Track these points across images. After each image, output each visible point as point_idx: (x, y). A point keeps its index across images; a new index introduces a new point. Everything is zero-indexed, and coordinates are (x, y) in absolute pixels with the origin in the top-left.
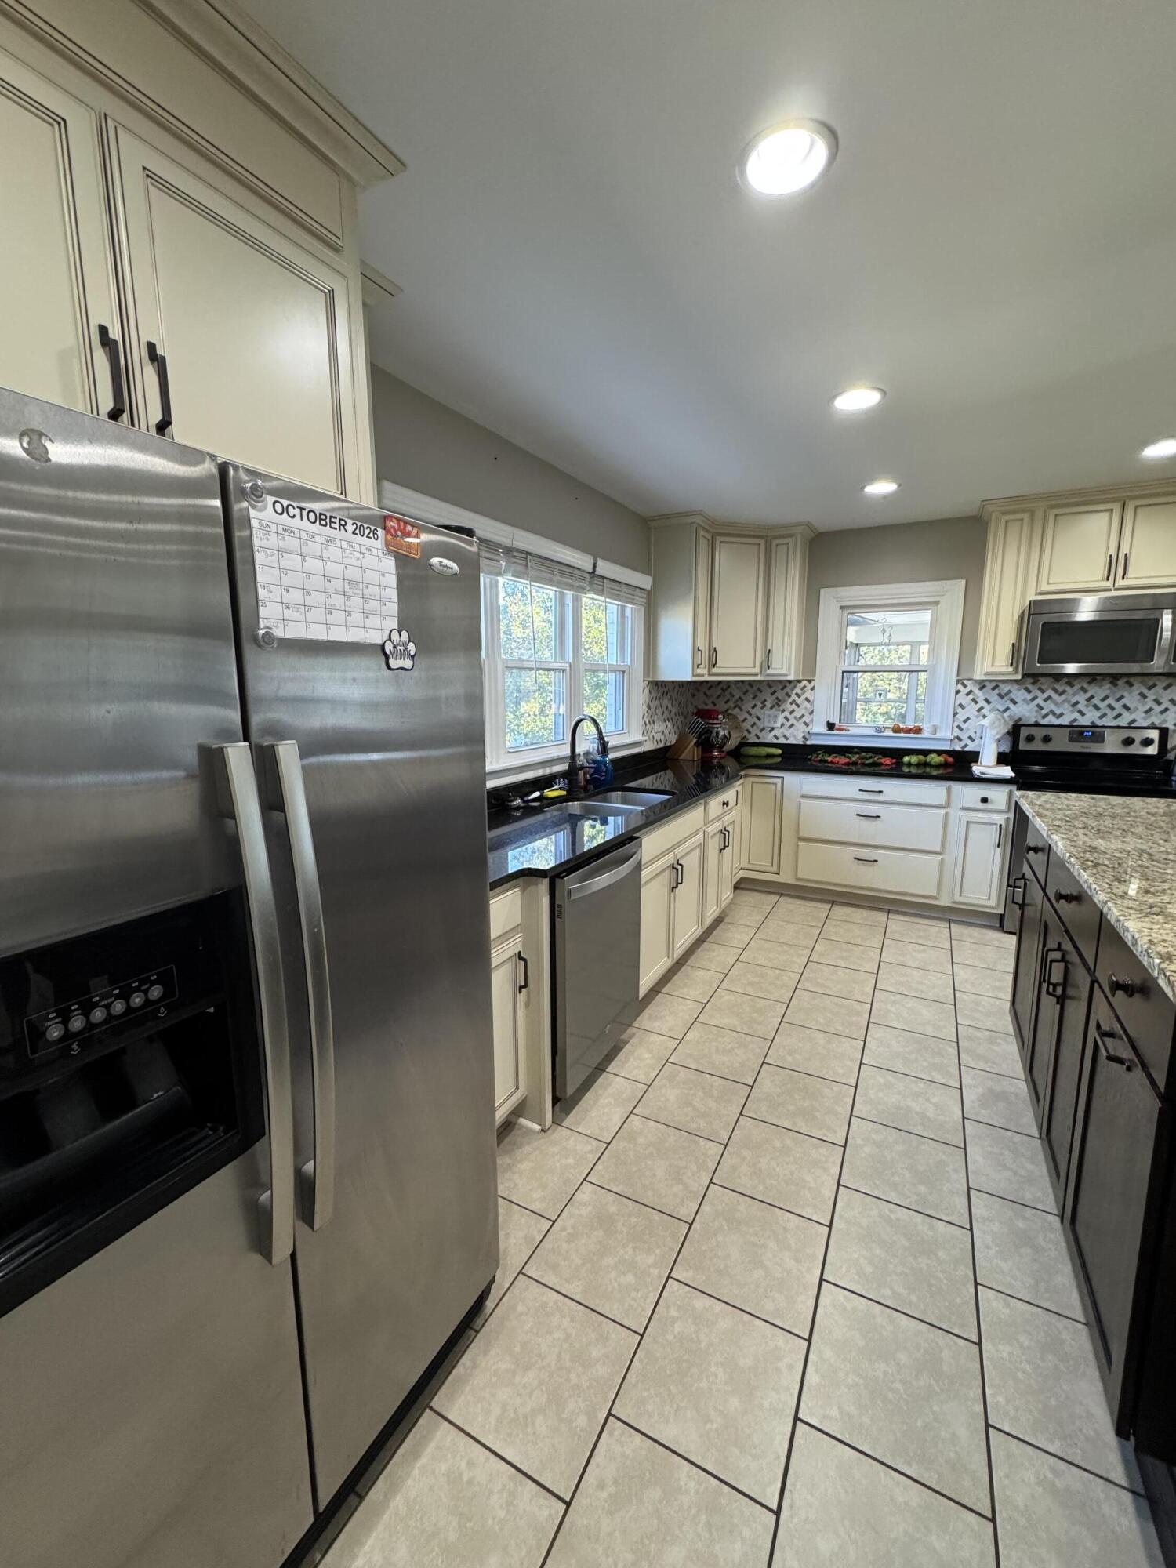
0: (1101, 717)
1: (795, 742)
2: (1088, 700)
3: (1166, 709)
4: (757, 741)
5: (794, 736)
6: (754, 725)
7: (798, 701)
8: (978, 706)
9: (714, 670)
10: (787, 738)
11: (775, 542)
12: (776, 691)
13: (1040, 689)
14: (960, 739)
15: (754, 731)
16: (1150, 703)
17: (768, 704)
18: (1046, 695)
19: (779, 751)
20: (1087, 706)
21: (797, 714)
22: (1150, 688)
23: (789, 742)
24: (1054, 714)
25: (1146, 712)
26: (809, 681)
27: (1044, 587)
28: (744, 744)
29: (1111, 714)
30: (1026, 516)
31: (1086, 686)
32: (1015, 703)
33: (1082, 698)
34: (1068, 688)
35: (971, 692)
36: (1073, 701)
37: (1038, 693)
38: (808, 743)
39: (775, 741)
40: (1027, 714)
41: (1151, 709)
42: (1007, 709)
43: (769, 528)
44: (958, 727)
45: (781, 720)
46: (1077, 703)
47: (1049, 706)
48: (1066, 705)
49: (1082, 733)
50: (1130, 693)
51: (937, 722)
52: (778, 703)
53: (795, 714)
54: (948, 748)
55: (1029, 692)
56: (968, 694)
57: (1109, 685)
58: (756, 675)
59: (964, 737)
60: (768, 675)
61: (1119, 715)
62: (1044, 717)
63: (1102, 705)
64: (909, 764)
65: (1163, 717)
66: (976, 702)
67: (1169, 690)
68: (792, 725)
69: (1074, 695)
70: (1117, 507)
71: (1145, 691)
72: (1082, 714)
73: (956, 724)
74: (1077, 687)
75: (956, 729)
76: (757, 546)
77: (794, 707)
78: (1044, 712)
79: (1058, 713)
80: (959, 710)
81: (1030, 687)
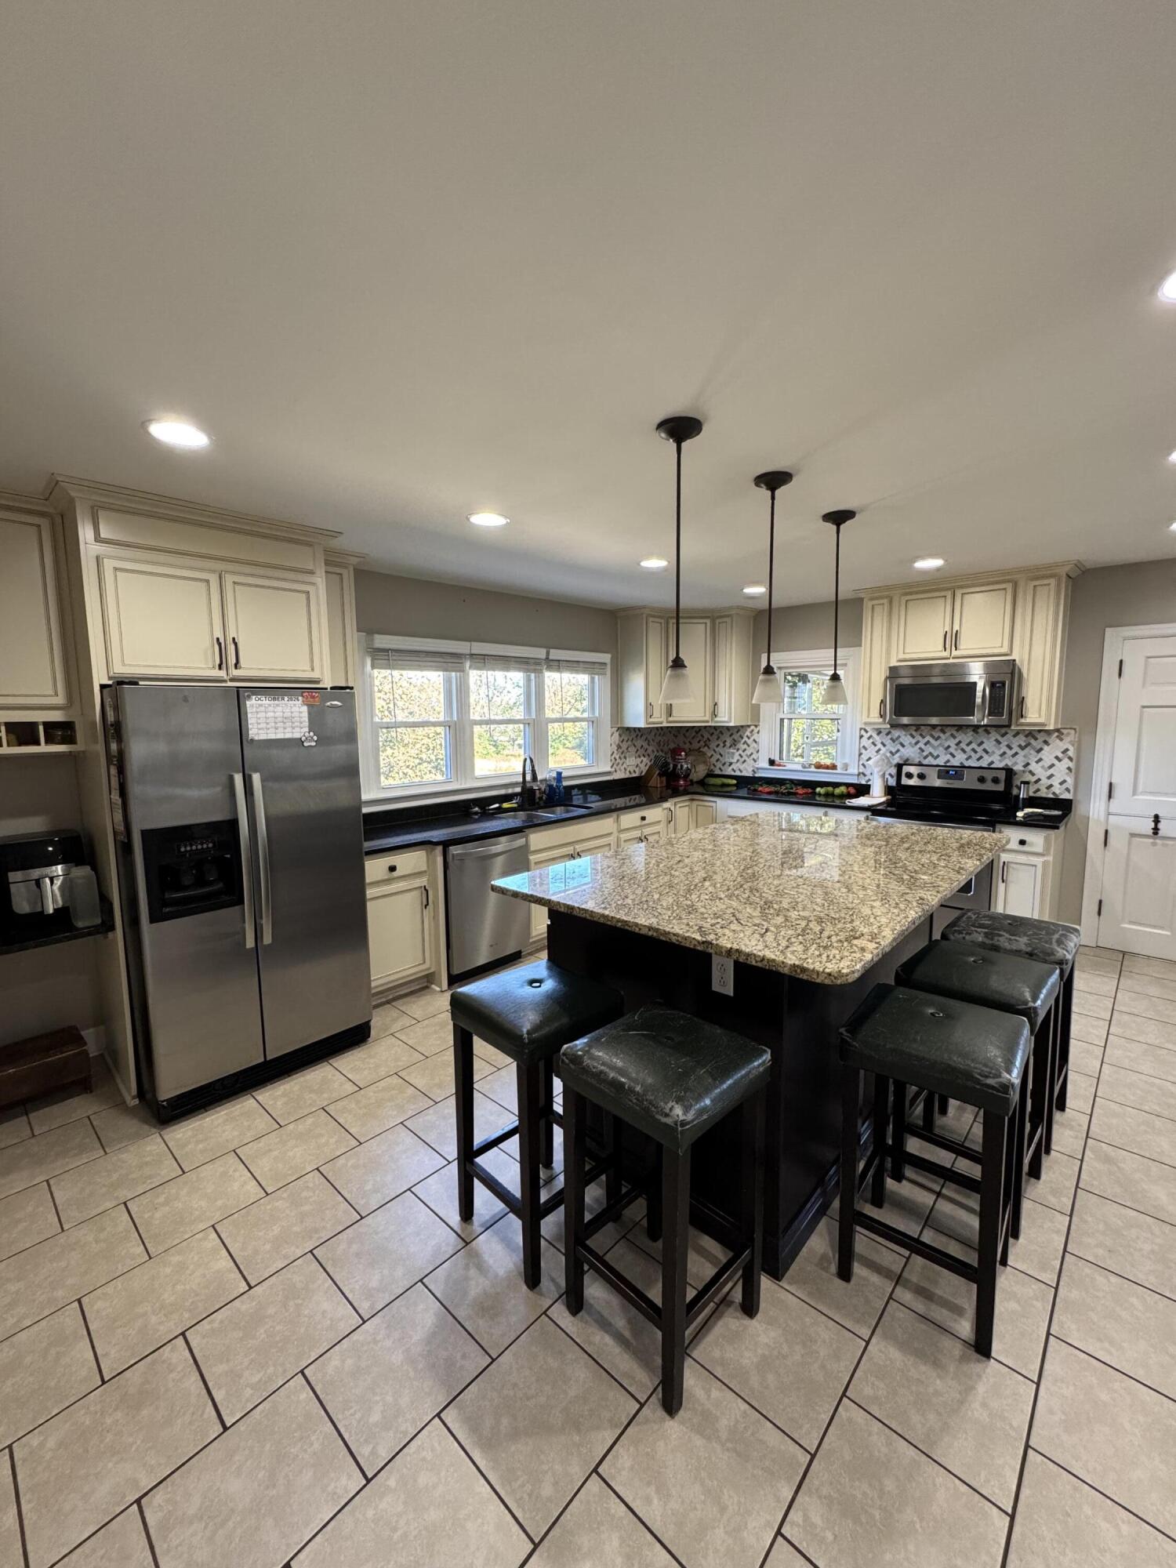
0: (967, 759)
1: (747, 775)
2: (958, 744)
3: (1016, 754)
4: (720, 773)
5: (746, 769)
6: (718, 760)
7: (749, 742)
8: (877, 748)
9: (671, 719)
10: (741, 771)
11: (718, 621)
12: (733, 735)
13: (921, 735)
14: (865, 775)
15: (719, 765)
16: (1004, 749)
17: (728, 744)
18: (926, 740)
19: (734, 782)
20: (956, 750)
21: (748, 752)
22: (1003, 736)
23: (743, 774)
24: (933, 756)
25: (1002, 755)
26: (756, 726)
27: (902, 656)
28: (711, 775)
29: (975, 756)
30: (885, 601)
31: (955, 733)
32: (903, 746)
33: (952, 743)
34: (941, 735)
35: (871, 737)
36: (946, 745)
37: (920, 738)
38: (756, 775)
39: (733, 773)
40: (913, 755)
41: (1004, 753)
42: (898, 751)
43: (712, 611)
44: (863, 765)
45: (737, 757)
46: (949, 747)
47: (928, 749)
48: (941, 748)
49: (948, 772)
50: (988, 739)
51: (847, 761)
52: (734, 743)
53: (746, 752)
54: (856, 782)
55: (913, 737)
56: (869, 738)
57: (972, 733)
58: (708, 722)
59: (867, 773)
60: (717, 722)
61: (981, 757)
62: (925, 758)
63: (968, 749)
64: (820, 794)
65: (1014, 759)
66: (875, 745)
67: (1017, 738)
68: (745, 761)
69: (946, 740)
70: (949, 594)
71: (1000, 738)
72: (954, 756)
73: (861, 763)
74: (948, 734)
75: (861, 767)
76: (704, 625)
77: (745, 746)
78: (925, 754)
79: (935, 755)
80: (863, 751)
81: (914, 733)
